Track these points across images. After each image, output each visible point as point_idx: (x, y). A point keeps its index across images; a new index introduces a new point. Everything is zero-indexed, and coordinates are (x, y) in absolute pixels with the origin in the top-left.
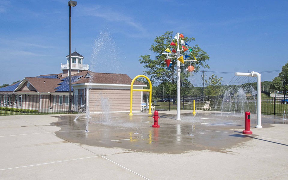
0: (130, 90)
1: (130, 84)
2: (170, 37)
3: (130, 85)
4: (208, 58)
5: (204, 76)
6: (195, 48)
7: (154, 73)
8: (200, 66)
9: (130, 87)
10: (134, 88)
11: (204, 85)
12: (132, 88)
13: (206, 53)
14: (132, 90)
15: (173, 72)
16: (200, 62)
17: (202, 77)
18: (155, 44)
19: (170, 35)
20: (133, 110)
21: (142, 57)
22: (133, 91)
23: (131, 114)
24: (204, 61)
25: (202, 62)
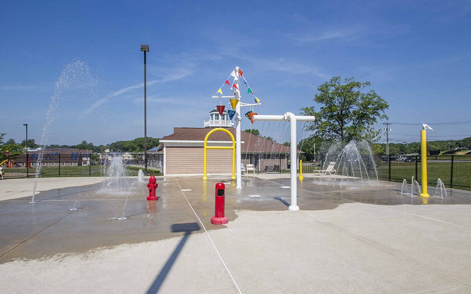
0: (203, 147)
1: (204, 140)
2: (337, 84)
3: (203, 142)
4: (387, 107)
5: (388, 129)
6: (370, 95)
7: (318, 128)
8: (376, 117)
9: (203, 143)
10: (208, 144)
11: (388, 141)
12: (205, 144)
13: (382, 100)
14: (206, 147)
15: (343, 125)
16: (376, 112)
17: (385, 130)
18: (319, 93)
19: (337, 81)
20: (207, 173)
21: (304, 110)
22: (207, 149)
23: (205, 178)
24: (382, 110)
25: (380, 112)
